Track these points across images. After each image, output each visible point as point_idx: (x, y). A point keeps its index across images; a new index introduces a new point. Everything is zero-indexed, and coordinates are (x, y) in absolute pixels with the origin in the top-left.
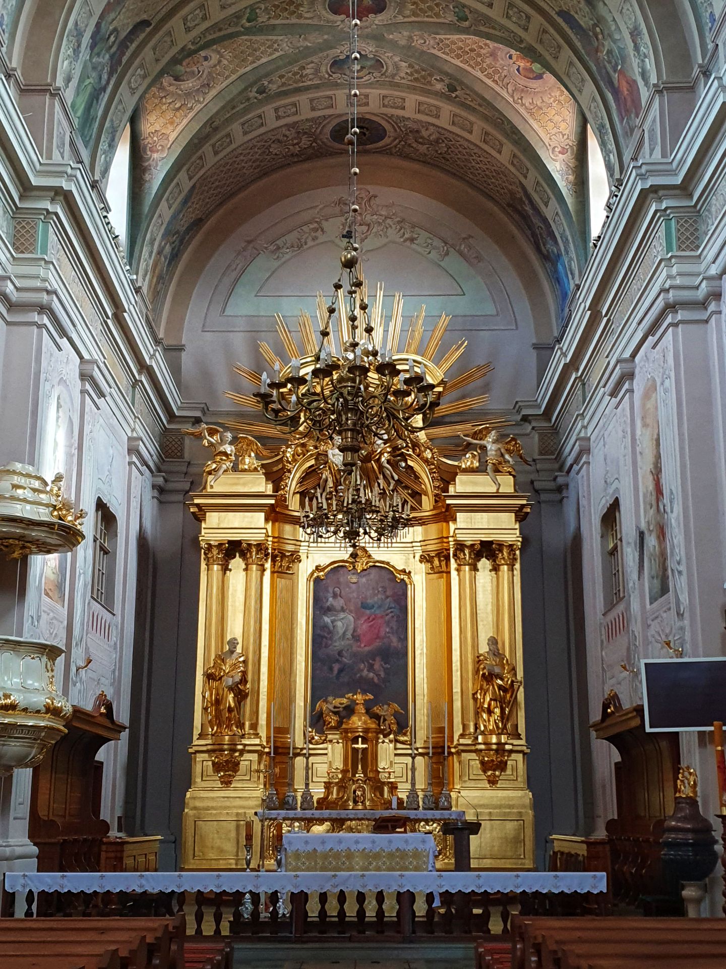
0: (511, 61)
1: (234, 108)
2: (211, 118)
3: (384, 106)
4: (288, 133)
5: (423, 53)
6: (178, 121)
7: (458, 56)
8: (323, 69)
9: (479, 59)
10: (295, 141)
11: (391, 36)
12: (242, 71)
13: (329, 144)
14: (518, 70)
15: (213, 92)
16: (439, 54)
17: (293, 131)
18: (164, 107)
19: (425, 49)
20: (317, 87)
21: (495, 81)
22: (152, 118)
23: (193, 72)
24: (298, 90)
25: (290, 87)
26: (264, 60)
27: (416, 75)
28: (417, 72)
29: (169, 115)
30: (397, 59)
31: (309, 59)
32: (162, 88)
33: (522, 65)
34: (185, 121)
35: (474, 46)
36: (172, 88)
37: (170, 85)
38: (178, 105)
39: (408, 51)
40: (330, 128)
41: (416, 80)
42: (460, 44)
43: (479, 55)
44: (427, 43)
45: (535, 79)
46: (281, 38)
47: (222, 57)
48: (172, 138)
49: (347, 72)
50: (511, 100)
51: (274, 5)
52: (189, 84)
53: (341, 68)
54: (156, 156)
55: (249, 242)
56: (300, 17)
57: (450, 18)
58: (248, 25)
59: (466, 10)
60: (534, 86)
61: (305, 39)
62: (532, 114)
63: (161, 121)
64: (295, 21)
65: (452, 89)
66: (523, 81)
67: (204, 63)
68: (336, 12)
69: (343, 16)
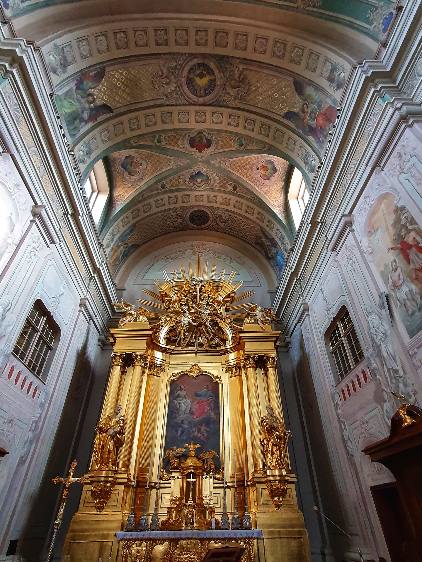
0: (258, 171)
1: (152, 191)
2: (142, 192)
3: (209, 202)
4: (173, 214)
5: (225, 170)
6: (129, 191)
7: (238, 171)
8: (187, 180)
9: (246, 172)
10: (176, 220)
11: (213, 162)
12: (155, 174)
13: (188, 223)
14: (261, 176)
15: (144, 182)
16: (231, 170)
17: (175, 213)
18: (124, 186)
19: (225, 168)
20: (184, 190)
21: (252, 182)
22: (119, 190)
23: (136, 171)
24: (177, 190)
25: (174, 188)
26: (164, 170)
27: (222, 184)
28: (222, 181)
29: (126, 189)
30: (214, 175)
31: (182, 173)
32: (123, 178)
33: (262, 173)
34: (132, 192)
35: (245, 164)
36: (128, 178)
37: (127, 176)
38: (129, 186)
39: (219, 170)
40: (188, 215)
41: (222, 186)
42: (239, 164)
43: (246, 169)
44: (226, 165)
45: (267, 179)
46: (171, 158)
47: (147, 164)
48: (126, 198)
49: (196, 183)
50: (258, 189)
51: (168, 136)
52: (134, 177)
53: (193, 180)
54: (118, 203)
55: (156, 257)
56: (178, 146)
57: (236, 146)
58: (158, 144)
59: (243, 139)
60: (267, 183)
61: (180, 161)
62: (266, 194)
63: (123, 191)
64: (176, 148)
65: (235, 188)
66: (263, 181)
67: (141, 167)
68: (192, 146)
69: (195, 149)
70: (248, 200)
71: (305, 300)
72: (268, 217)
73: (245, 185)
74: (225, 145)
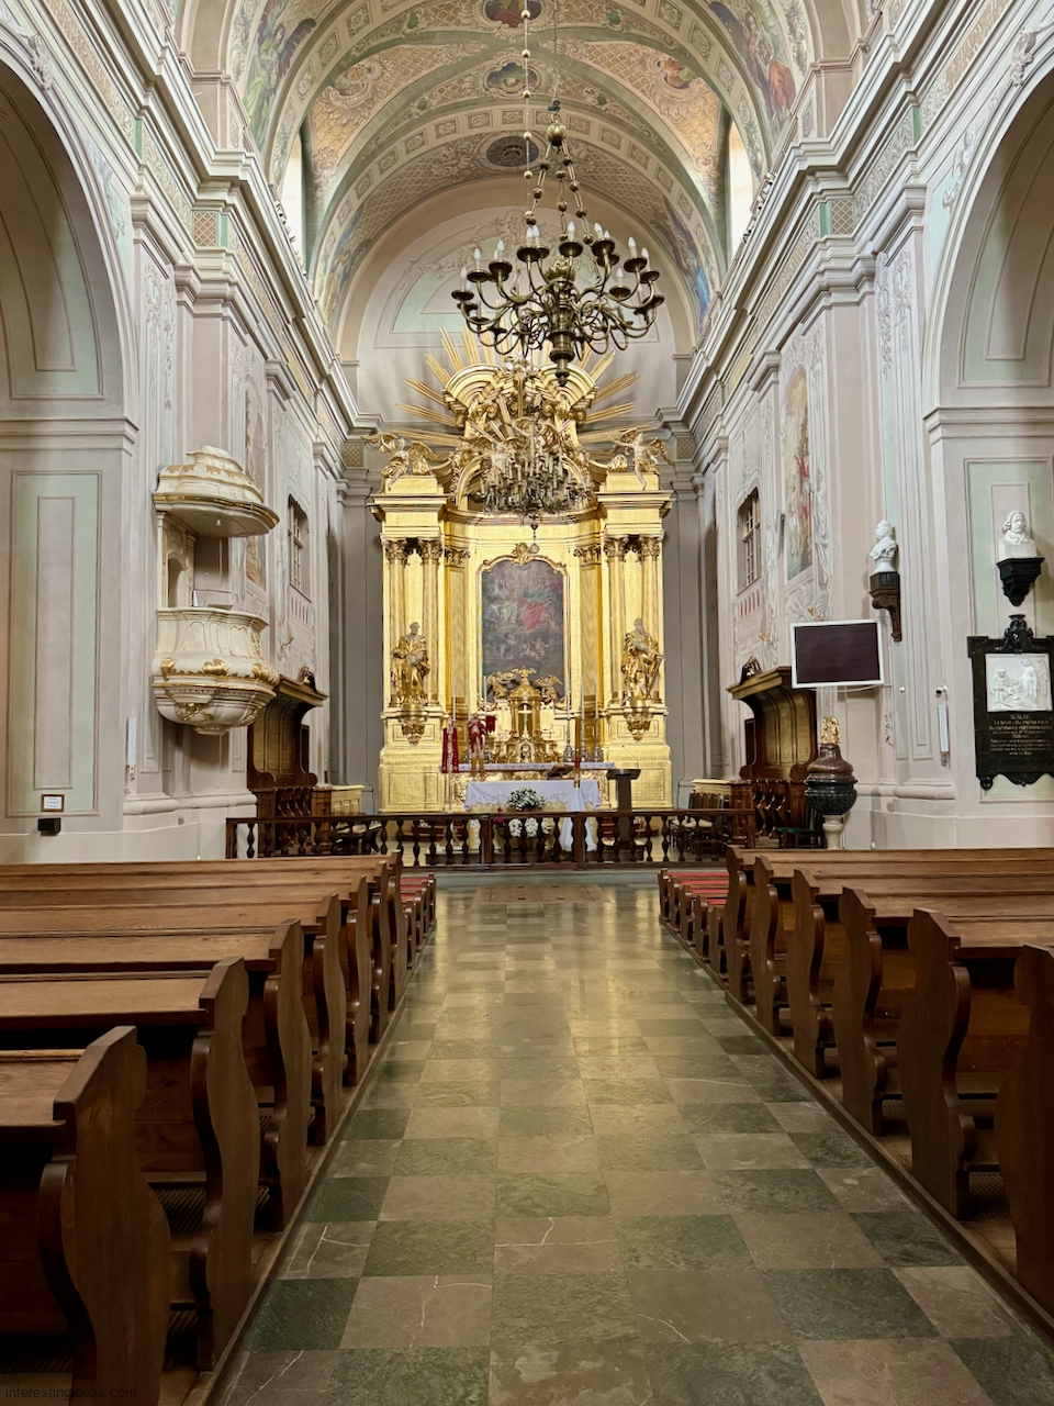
0: (659, 69)
1: (397, 124)
2: (376, 135)
3: (538, 123)
4: (447, 153)
5: (575, 63)
6: (345, 137)
7: (609, 65)
8: (481, 82)
9: (629, 68)
10: (455, 162)
11: (545, 45)
12: (404, 84)
13: (486, 165)
14: (665, 79)
15: (378, 107)
16: (591, 63)
17: (452, 150)
18: (332, 123)
19: (577, 58)
20: (475, 103)
21: (643, 91)
22: (321, 134)
23: (357, 85)
24: (457, 107)
25: (449, 103)
26: (424, 73)
27: (568, 88)
28: (569, 84)
29: (337, 131)
30: (550, 70)
31: (467, 72)
32: (329, 103)
33: (669, 72)
34: (352, 137)
35: (625, 54)
36: (338, 104)
37: (337, 99)
38: (345, 121)
39: (560, 59)
40: (484, 150)
41: (568, 93)
42: (612, 52)
43: (629, 63)
44: (581, 52)
45: (681, 87)
46: (440, 47)
47: (384, 68)
48: (340, 155)
49: (503, 86)
50: (657, 111)
51: (434, 10)
52: (354, 99)
53: (497, 83)
54: (326, 172)
55: (414, 263)
56: (458, 23)
57: (602, 21)
58: (409, 31)
59: (618, 11)
60: (680, 95)
61: (463, 49)
62: (677, 125)
63: (330, 137)
64: (453, 28)
65: (602, 101)
66: (669, 91)
67: (369, 76)
68: (492, 18)
69: (500, 22)
70: (632, 131)
71: (724, 427)
72: (677, 187)
73: (626, 98)
74: (576, 14)
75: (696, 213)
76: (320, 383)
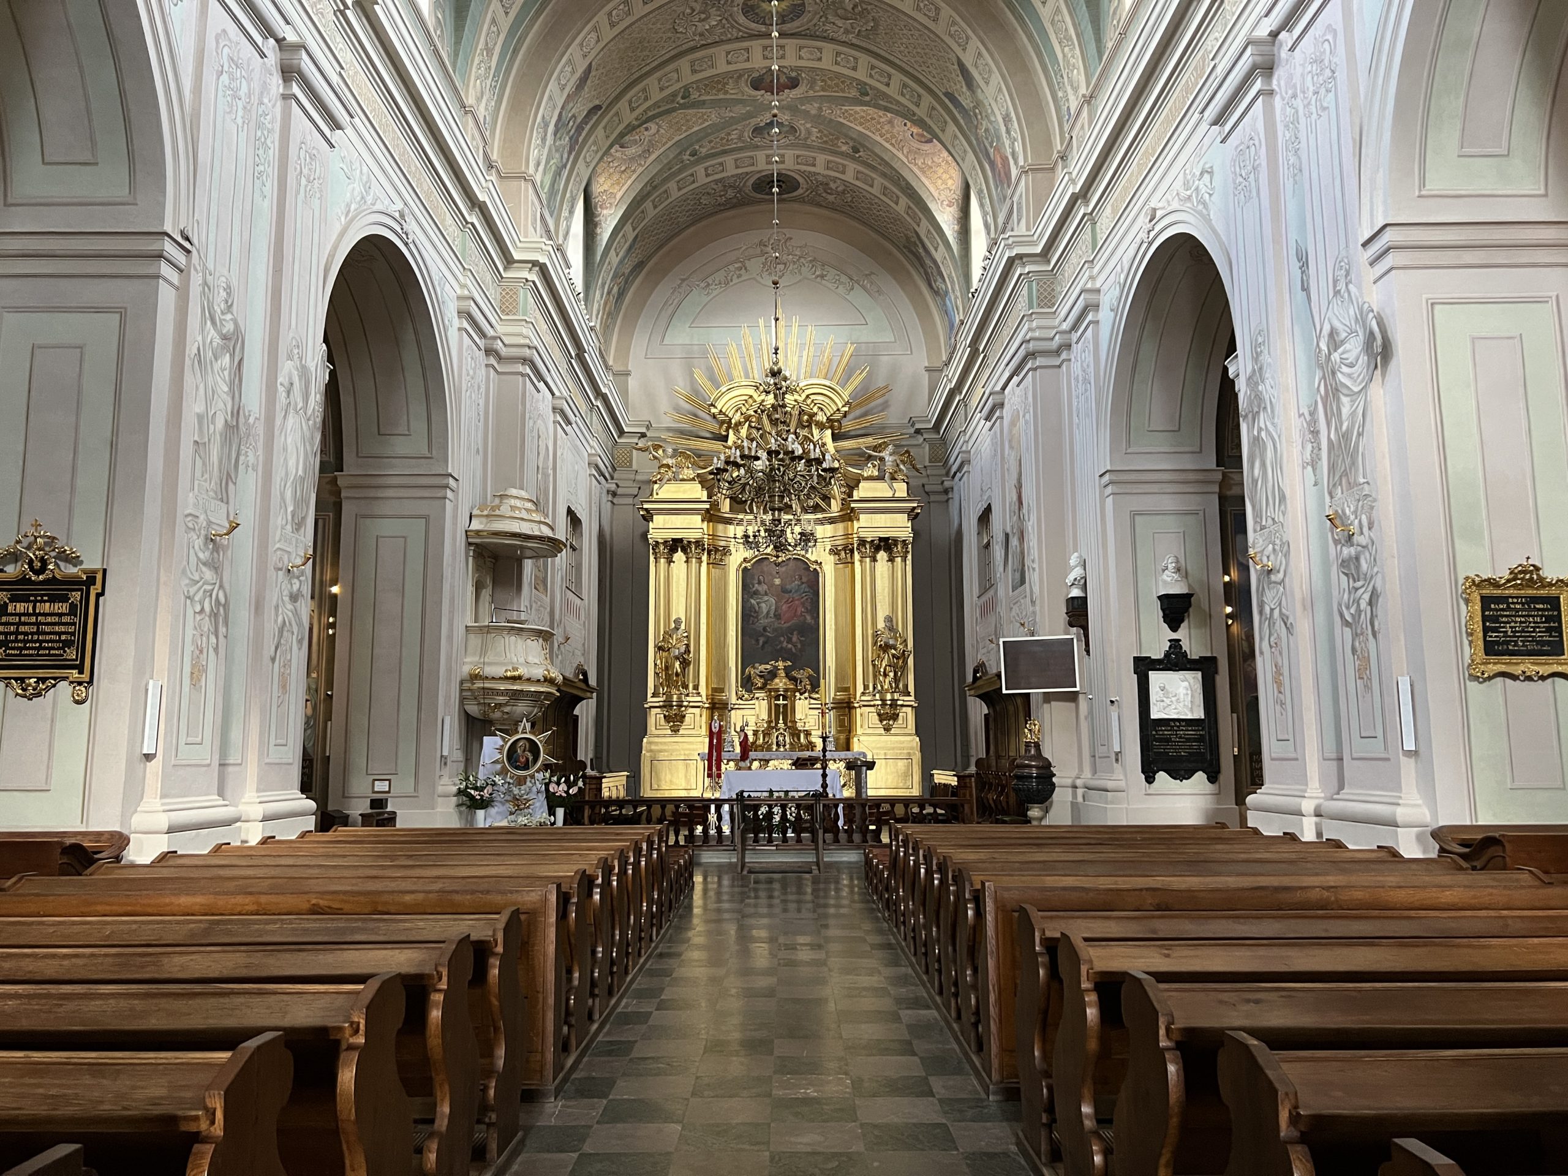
0: (906, 129)
1: (670, 169)
2: (651, 179)
3: (798, 163)
4: (715, 187)
5: (831, 121)
6: (623, 182)
7: (861, 124)
8: (746, 134)
9: (878, 127)
10: (722, 193)
11: (804, 109)
12: (677, 138)
13: (751, 195)
14: (912, 136)
15: (653, 157)
16: (845, 122)
17: (720, 185)
18: (611, 170)
19: (832, 117)
20: (740, 149)
21: (892, 144)
22: (601, 180)
23: (636, 141)
24: (725, 152)
25: (718, 150)
26: (695, 129)
27: (825, 139)
28: (825, 136)
29: (616, 177)
30: (809, 125)
31: (734, 127)
32: (612, 156)
33: (914, 132)
34: (629, 182)
35: (875, 116)
36: (618, 154)
37: (619, 152)
38: (623, 169)
39: (818, 119)
40: (750, 183)
41: (825, 142)
42: (863, 114)
43: (878, 124)
44: (834, 113)
45: (926, 142)
46: (710, 110)
47: (660, 127)
48: (618, 196)
49: (766, 136)
50: (905, 160)
51: (705, 86)
52: (632, 151)
53: (761, 134)
54: (605, 212)
55: (683, 280)
56: (726, 93)
57: (854, 93)
58: (682, 101)
59: (867, 89)
60: (925, 149)
61: (731, 111)
62: (924, 172)
63: (609, 183)
64: (721, 96)
65: (856, 150)
66: (916, 145)
67: (646, 133)
68: (756, 89)
69: (763, 92)
70: (884, 175)
72: (924, 223)
73: (877, 149)
74: (829, 86)
75: (941, 247)
76: (596, 399)
